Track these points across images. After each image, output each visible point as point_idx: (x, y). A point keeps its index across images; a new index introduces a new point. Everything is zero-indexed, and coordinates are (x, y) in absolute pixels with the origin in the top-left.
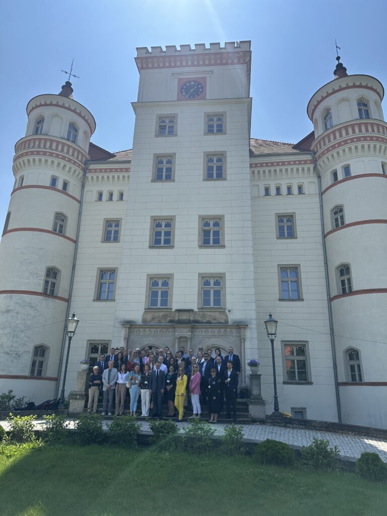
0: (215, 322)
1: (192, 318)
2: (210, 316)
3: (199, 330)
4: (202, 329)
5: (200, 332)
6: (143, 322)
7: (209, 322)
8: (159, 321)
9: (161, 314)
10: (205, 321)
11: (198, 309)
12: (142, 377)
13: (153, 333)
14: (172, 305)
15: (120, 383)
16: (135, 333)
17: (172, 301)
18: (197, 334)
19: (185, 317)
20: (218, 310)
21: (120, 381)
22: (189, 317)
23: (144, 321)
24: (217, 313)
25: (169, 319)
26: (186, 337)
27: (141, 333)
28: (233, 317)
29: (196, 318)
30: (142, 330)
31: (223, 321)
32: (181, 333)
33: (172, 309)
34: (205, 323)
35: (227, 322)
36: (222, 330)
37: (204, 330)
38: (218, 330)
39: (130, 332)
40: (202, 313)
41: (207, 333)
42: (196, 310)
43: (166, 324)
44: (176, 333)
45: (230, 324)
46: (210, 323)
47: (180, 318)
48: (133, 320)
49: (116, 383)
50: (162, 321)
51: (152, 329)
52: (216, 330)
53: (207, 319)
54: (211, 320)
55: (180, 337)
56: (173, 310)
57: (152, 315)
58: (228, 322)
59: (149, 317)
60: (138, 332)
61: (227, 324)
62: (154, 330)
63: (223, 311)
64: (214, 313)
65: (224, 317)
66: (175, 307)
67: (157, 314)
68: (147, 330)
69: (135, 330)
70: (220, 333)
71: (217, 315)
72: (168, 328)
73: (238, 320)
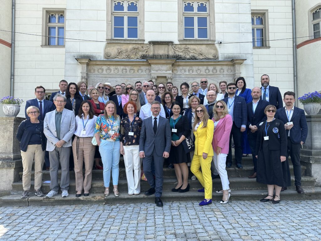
0: (201, 57)
1: (171, 53)
2: (194, 49)
3: (181, 68)
4: (184, 68)
5: (183, 71)
6: (105, 58)
7: (194, 58)
8: (128, 57)
9: (131, 47)
10: (188, 57)
11: (179, 41)
12: (122, 125)
13: (120, 72)
14: (144, 34)
15: (81, 136)
16: (96, 72)
17: (143, 30)
18: (179, 73)
19: (161, 51)
20: (205, 43)
21: (81, 133)
22: (168, 52)
23: (107, 56)
24: (204, 46)
25: (141, 53)
26: (165, 77)
27: (104, 72)
28: (224, 52)
29: (177, 53)
30: (105, 68)
31: (211, 57)
32: (159, 72)
33: (144, 40)
34: (188, 59)
35: (216, 58)
36: (211, 68)
37: (187, 68)
38: (205, 67)
39: (88, 71)
40: (184, 46)
41: (191, 72)
42: (176, 42)
43: (138, 60)
44: (152, 72)
45: (220, 59)
46: (196, 59)
47: (156, 53)
48: (91, 54)
49: (74, 136)
50: (132, 57)
51: (119, 67)
52: (203, 69)
53: (191, 54)
54: (196, 55)
55: (158, 77)
56: (146, 42)
57: (118, 49)
58: (218, 58)
59: (113, 50)
60: (100, 71)
61: (217, 60)
62: (122, 67)
63: (211, 44)
64: (199, 47)
65: (213, 52)
66: (148, 37)
67: (124, 47)
68: (112, 68)
69: (96, 68)
70: (207, 71)
71: (203, 49)
72: (140, 65)
73: (230, 55)
